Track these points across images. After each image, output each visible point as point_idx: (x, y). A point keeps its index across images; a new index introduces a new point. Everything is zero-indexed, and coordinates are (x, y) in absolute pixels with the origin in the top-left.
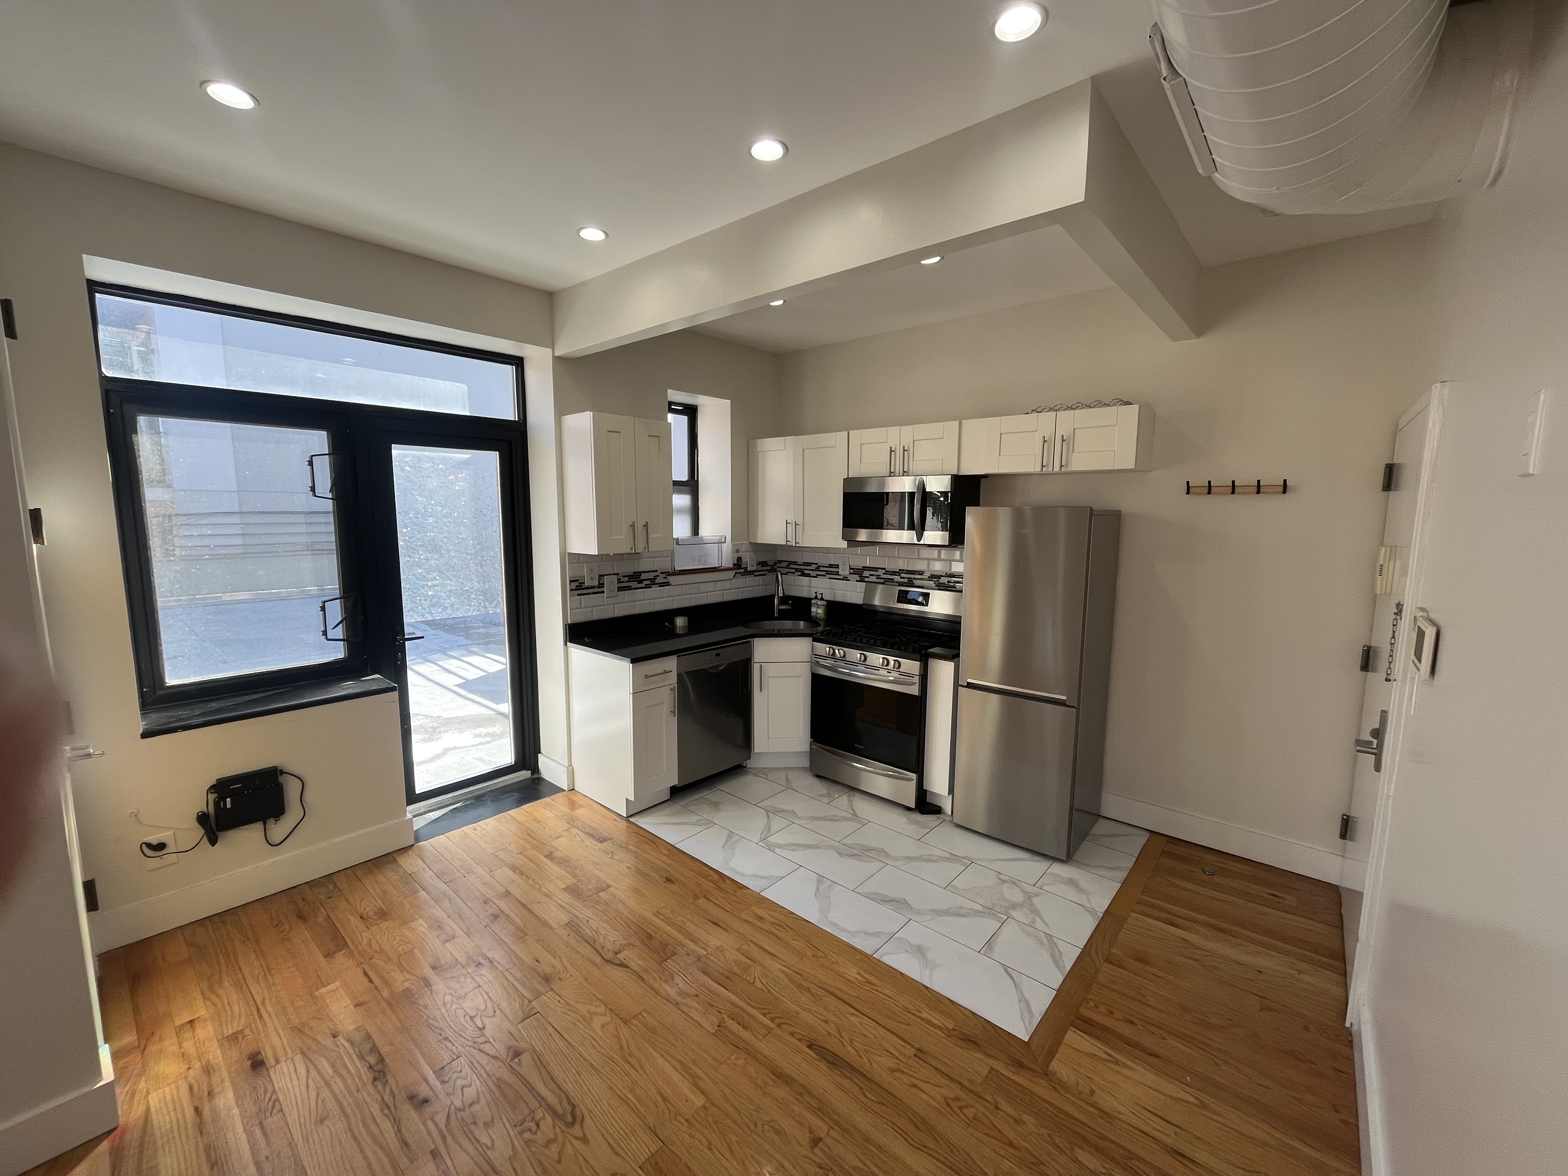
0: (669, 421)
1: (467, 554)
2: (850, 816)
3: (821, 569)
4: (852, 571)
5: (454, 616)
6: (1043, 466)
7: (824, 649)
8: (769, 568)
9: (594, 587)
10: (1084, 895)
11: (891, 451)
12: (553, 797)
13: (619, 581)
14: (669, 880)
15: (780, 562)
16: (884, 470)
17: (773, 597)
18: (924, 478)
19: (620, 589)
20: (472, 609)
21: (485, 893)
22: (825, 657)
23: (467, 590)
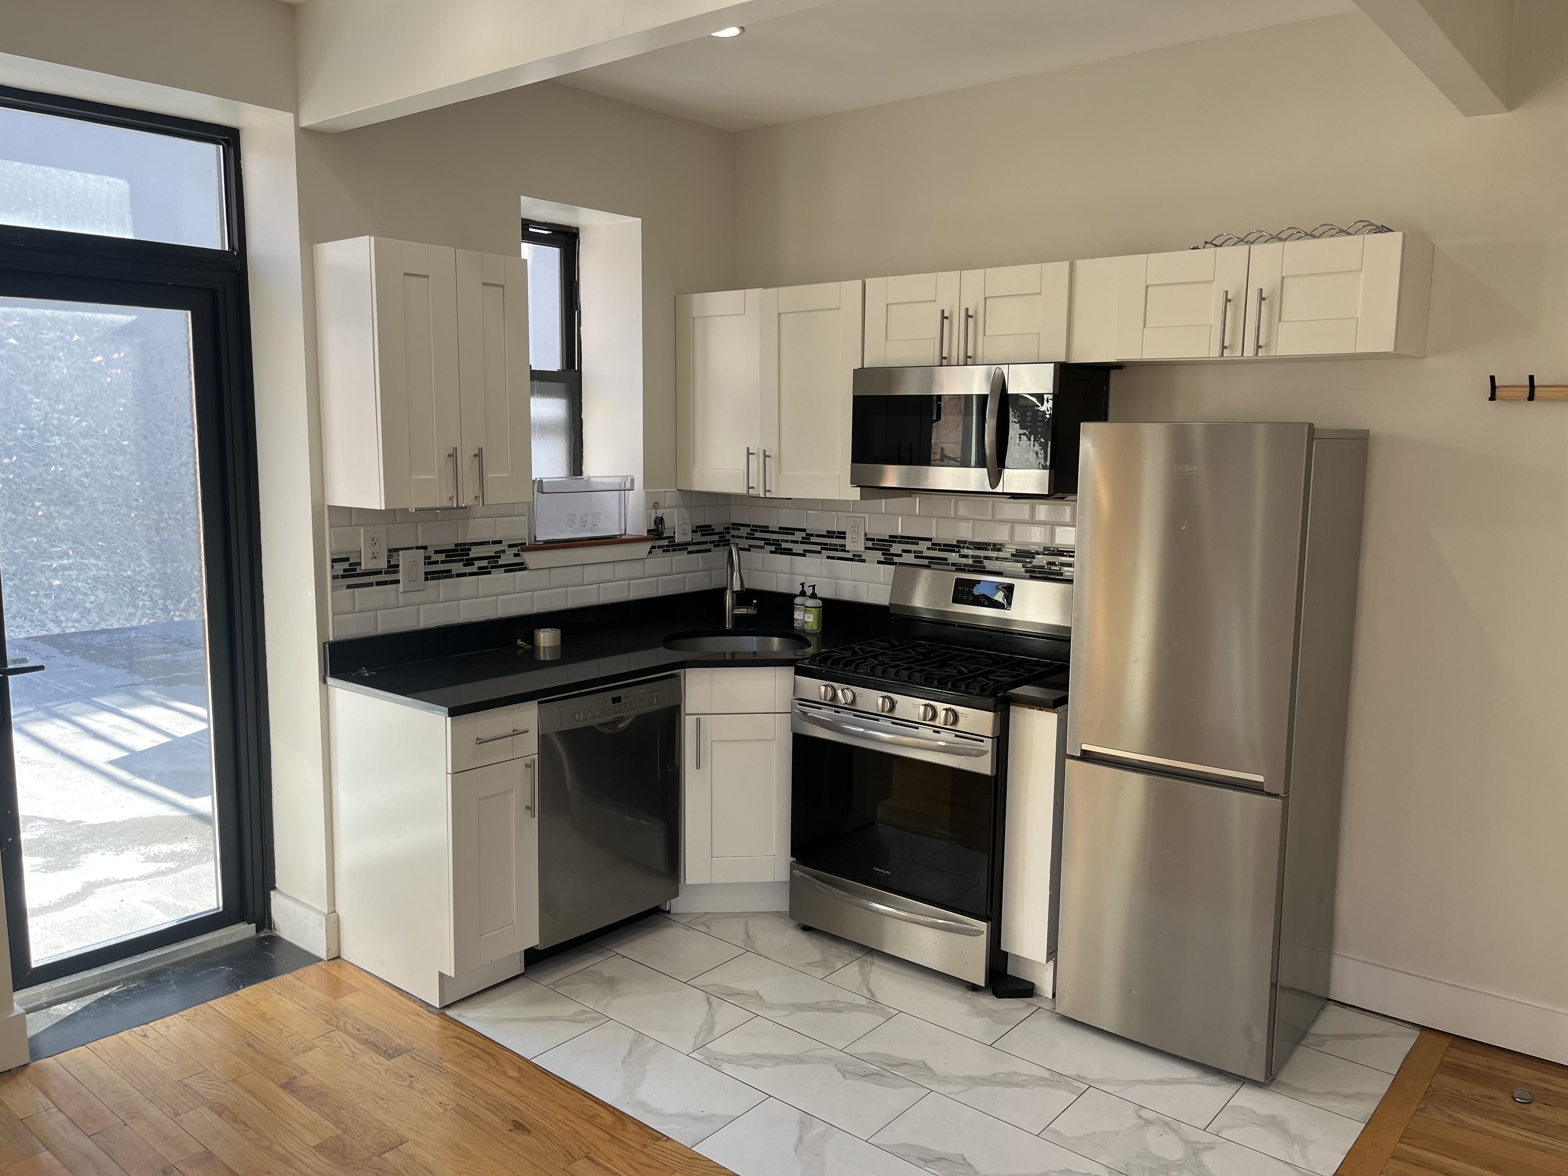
0: (524, 256)
1: (130, 508)
2: (863, 1002)
3: (813, 539)
4: (870, 544)
5: (103, 626)
6: (1224, 348)
7: (815, 688)
8: (716, 538)
9: (379, 572)
10: (1296, 1147)
11: (944, 318)
12: (299, 972)
13: (428, 561)
14: (519, 1126)
15: (737, 526)
16: (929, 354)
17: (722, 591)
18: (1004, 368)
19: (430, 576)
20: (139, 614)
21: (164, 1154)
22: (817, 704)
23: (129, 577)
